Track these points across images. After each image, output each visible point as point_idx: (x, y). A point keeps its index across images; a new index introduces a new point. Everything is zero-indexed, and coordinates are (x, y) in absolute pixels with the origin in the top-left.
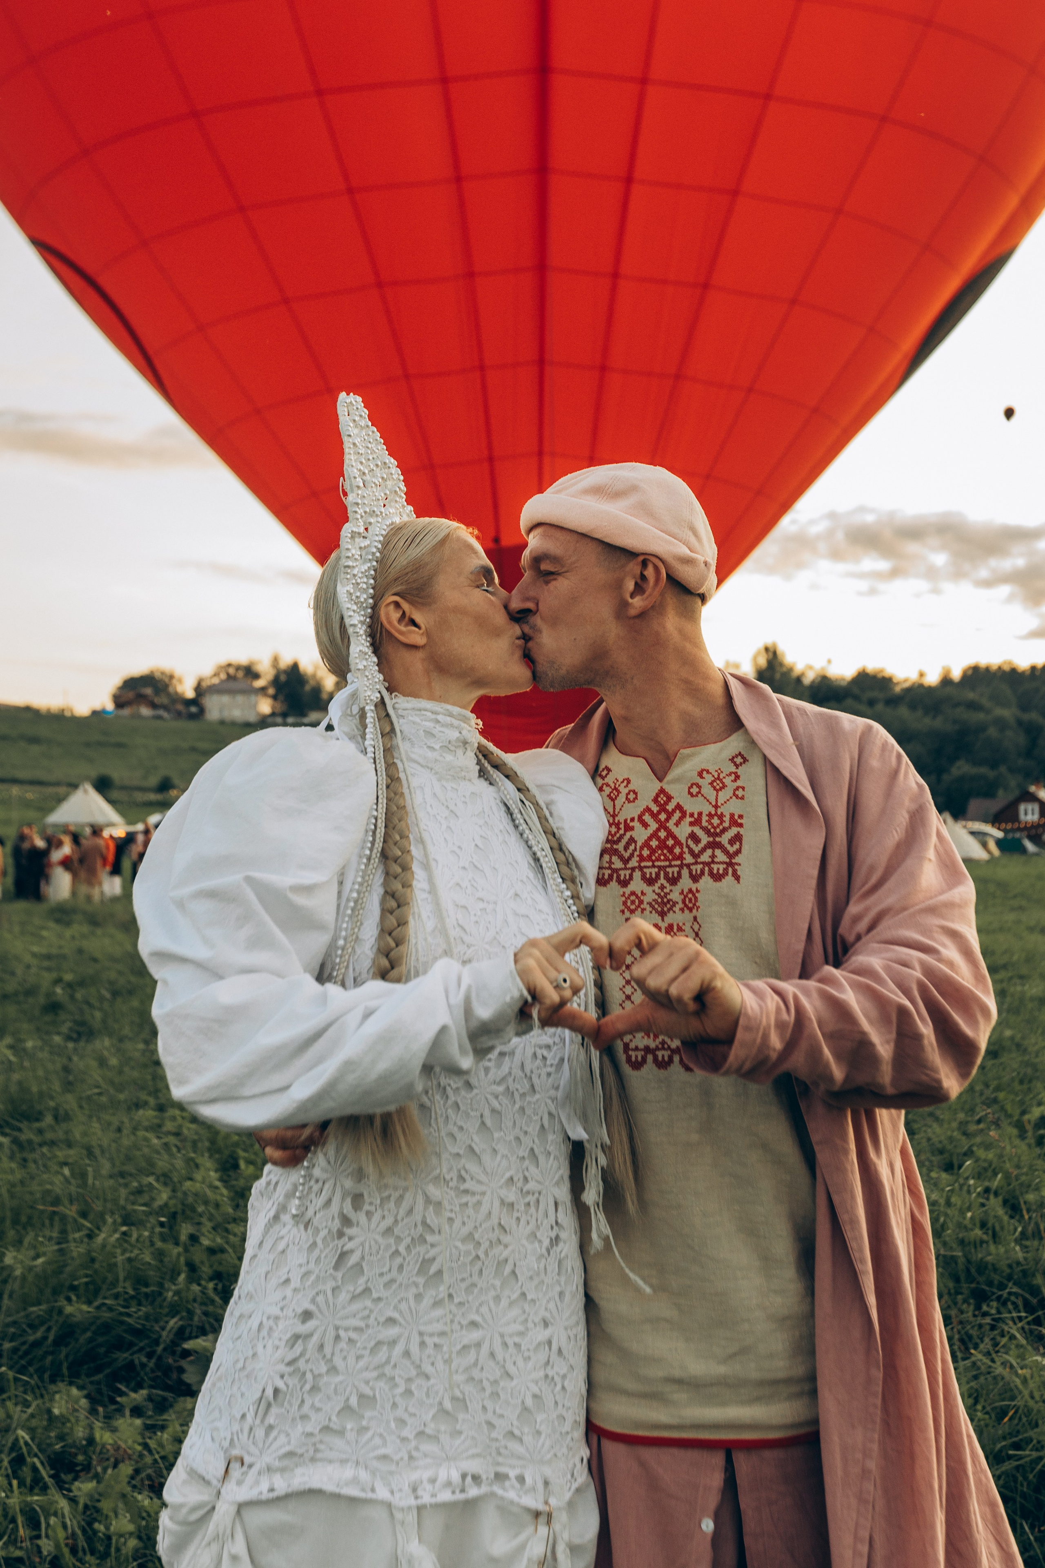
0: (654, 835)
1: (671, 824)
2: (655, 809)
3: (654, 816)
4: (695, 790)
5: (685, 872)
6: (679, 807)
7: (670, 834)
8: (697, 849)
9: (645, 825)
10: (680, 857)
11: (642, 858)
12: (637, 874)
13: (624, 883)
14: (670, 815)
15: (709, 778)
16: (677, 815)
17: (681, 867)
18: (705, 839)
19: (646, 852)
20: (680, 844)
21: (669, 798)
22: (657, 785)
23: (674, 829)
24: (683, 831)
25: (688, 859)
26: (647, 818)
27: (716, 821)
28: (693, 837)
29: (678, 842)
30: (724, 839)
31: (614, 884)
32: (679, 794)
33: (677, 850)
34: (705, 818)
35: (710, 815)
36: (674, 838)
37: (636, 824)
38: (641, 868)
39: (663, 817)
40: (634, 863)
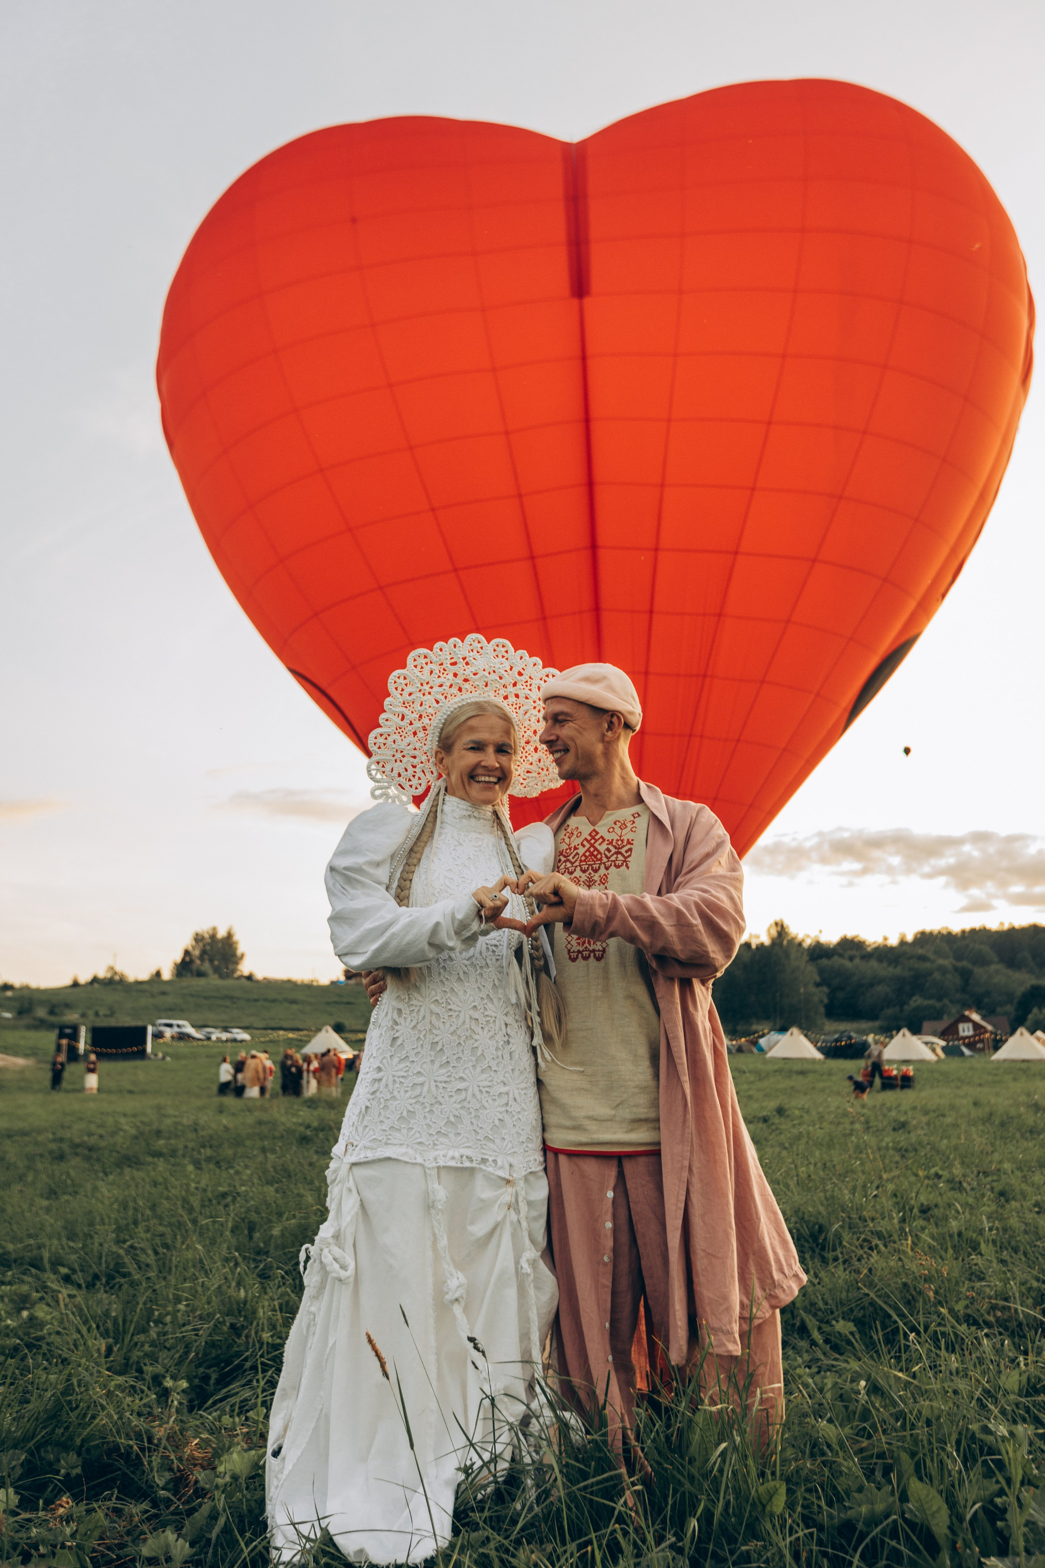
0: (588, 850)
1: (596, 845)
2: (589, 838)
3: (588, 841)
4: (611, 830)
5: (602, 866)
6: (602, 837)
7: (596, 849)
8: (609, 855)
9: (584, 846)
10: (601, 859)
11: (581, 861)
12: (578, 869)
13: (571, 873)
14: (596, 841)
15: (619, 824)
16: (601, 840)
17: (600, 864)
18: (613, 850)
19: (583, 858)
20: (601, 853)
21: (597, 833)
22: (592, 828)
23: (599, 847)
24: (602, 848)
25: (605, 860)
26: (585, 843)
27: (620, 843)
28: (608, 850)
29: (599, 852)
30: (623, 851)
31: (566, 874)
32: (602, 830)
33: (599, 856)
34: (614, 841)
35: (617, 840)
36: (598, 851)
37: (580, 847)
38: (580, 866)
39: (593, 841)
40: (577, 863)
